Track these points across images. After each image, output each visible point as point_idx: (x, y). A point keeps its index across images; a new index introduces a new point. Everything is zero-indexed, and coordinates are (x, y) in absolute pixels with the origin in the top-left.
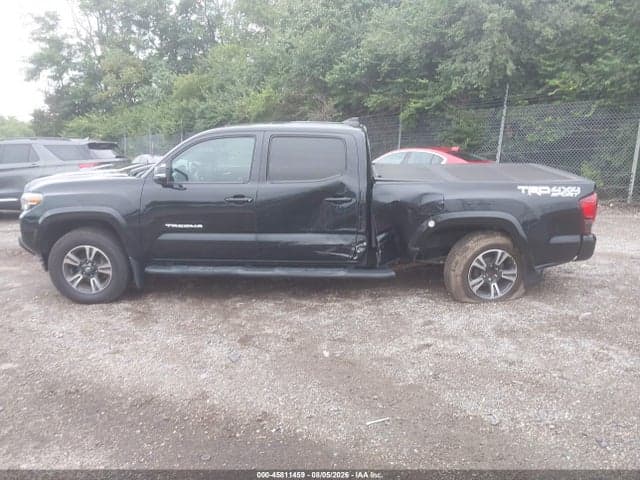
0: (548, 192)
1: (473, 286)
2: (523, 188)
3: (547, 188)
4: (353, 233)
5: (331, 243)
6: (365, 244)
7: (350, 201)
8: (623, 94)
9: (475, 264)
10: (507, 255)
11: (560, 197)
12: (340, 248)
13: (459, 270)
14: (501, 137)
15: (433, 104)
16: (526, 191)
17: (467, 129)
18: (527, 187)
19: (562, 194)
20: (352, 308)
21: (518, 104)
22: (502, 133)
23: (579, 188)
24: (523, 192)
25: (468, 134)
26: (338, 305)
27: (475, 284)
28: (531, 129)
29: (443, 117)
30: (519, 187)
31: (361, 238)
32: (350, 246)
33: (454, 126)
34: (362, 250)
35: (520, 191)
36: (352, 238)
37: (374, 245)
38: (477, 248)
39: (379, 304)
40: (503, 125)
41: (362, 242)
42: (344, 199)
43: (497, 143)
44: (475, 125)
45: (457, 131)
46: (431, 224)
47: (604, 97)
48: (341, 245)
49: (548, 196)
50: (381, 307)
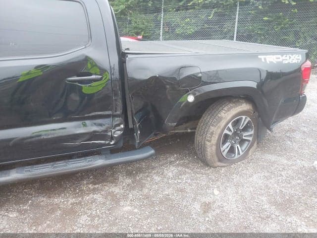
0: (280, 60)
1: (224, 151)
2: (262, 57)
3: (280, 56)
4: (108, 116)
5: (82, 130)
6: (122, 126)
7: (101, 79)
8: (228, 5)
9: (226, 132)
10: (248, 119)
11: (289, 63)
12: (94, 135)
13: (214, 140)
14: (161, 30)
15: (120, 10)
16: (265, 59)
17: (141, 26)
18: (265, 56)
19: (290, 61)
20: (116, 199)
21: (170, 11)
22: (162, 28)
23: (300, 55)
24: (263, 60)
25: (142, 30)
26: (98, 197)
27: (225, 148)
28: (178, 26)
29: (126, 19)
30: (259, 57)
31: (117, 120)
32: (106, 131)
33: (134, 25)
34: (119, 133)
35: (261, 59)
36: (107, 122)
37: (131, 126)
38: (229, 117)
39: (142, 186)
40: (162, 24)
41: (119, 125)
42: (93, 77)
43: (159, 34)
44: (146, 24)
45: (135, 28)
46: (191, 99)
47: (216, 7)
48: (95, 132)
49: (280, 63)
50: (146, 191)
